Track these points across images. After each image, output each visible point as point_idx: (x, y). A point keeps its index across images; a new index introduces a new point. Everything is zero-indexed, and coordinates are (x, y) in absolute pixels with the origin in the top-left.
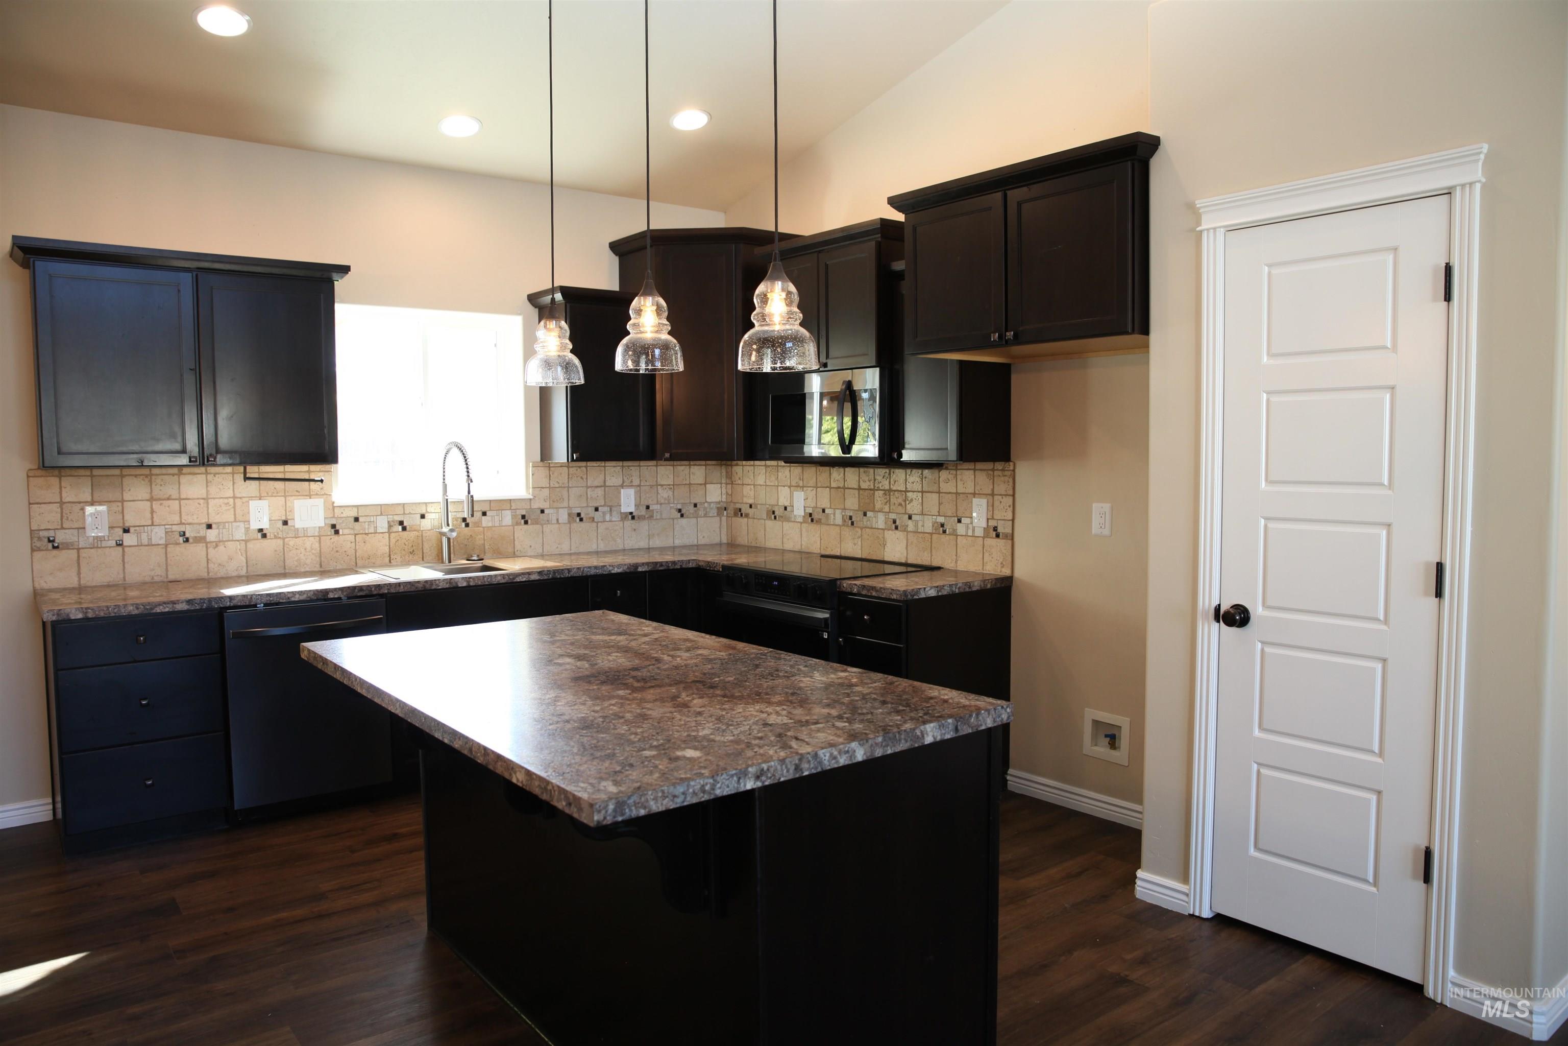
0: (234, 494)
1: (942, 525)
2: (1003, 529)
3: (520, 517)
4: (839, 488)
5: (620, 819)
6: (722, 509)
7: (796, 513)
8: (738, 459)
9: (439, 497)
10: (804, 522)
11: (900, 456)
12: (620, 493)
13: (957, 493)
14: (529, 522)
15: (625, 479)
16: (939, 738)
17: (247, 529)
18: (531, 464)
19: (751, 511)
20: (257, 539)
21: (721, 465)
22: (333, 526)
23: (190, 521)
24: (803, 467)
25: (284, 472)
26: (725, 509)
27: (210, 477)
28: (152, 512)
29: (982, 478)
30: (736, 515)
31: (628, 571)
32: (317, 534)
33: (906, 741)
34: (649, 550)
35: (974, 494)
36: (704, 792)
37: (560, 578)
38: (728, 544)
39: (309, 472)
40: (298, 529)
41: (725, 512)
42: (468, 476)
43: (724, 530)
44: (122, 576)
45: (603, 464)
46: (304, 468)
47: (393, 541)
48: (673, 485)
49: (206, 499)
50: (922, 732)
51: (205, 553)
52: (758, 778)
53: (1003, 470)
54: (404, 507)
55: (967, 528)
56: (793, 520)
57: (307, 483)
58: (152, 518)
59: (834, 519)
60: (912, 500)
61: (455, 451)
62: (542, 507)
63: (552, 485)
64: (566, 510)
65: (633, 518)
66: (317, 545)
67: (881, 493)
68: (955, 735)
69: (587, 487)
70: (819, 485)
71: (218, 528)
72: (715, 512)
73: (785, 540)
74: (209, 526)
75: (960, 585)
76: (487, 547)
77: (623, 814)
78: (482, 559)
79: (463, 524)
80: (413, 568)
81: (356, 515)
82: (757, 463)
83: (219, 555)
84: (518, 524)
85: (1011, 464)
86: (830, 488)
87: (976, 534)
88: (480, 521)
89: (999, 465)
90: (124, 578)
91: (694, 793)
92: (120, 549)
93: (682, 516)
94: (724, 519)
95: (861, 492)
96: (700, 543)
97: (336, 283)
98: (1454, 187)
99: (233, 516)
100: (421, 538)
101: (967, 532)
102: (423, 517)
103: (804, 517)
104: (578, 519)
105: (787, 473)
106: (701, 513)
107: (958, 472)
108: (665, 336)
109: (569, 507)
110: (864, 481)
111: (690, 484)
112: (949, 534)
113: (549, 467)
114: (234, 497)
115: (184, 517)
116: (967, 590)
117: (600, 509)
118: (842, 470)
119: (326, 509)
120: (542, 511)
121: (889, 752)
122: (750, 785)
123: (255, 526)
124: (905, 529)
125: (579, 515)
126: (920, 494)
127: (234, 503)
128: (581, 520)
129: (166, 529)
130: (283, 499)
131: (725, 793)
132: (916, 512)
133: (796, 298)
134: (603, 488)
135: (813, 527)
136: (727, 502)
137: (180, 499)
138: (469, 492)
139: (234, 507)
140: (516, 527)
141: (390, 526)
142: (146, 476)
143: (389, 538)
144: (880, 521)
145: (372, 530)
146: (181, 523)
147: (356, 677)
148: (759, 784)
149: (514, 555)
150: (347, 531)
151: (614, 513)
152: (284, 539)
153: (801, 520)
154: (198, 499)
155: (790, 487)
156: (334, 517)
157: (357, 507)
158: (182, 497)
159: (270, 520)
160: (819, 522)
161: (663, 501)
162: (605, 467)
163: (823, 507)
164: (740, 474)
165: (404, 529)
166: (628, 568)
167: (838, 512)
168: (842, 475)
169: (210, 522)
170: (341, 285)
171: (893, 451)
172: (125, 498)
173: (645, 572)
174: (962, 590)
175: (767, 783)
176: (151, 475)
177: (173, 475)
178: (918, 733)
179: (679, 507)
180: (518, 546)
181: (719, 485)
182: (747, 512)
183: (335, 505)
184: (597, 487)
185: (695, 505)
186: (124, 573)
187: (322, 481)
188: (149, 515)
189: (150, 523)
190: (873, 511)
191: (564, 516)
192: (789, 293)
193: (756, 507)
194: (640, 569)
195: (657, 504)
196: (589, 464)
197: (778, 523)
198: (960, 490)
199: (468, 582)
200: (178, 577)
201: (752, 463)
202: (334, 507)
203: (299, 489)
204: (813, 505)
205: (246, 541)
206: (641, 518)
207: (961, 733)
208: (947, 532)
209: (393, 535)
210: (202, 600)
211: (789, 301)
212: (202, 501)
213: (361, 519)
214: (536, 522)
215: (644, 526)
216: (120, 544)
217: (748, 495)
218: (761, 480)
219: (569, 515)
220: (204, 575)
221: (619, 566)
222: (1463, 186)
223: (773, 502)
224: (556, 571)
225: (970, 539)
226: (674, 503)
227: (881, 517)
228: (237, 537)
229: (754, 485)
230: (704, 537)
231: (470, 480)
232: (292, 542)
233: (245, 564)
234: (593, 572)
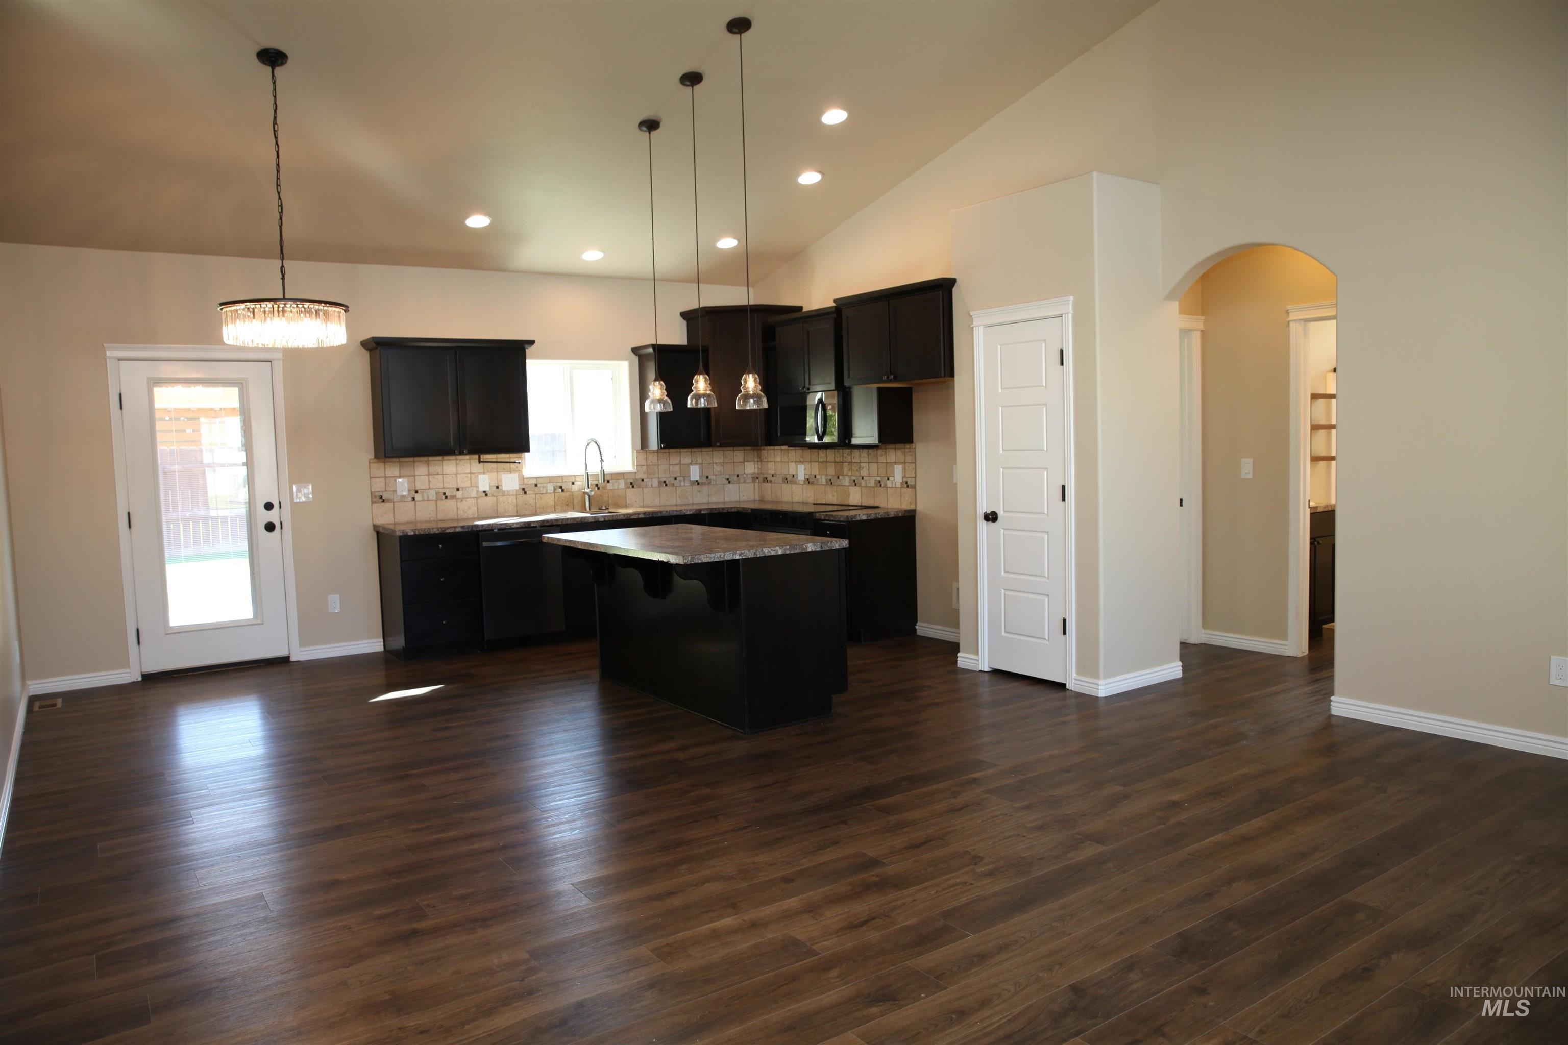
0: (470, 471)
1: (880, 482)
2: (911, 482)
3: (629, 484)
4: (823, 462)
5: (692, 563)
6: (755, 478)
7: (799, 478)
8: (762, 446)
9: (583, 472)
10: (805, 484)
11: (850, 441)
12: (690, 468)
13: (886, 463)
14: (635, 486)
15: (693, 459)
16: (814, 550)
17: (478, 491)
18: (635, 451)
19: (773, 479)
20: (482, 497)
21: (754, 450)
22: (523, 489)
23: (448, 487)
24: (802, 449)
25: (497, 458)
26: (757, 478)
27: (458, 461)
28: (429, 481)
29: (899, 453)
30: (764, 481)
31: (695, 513)
32: (514, 494)
33: (799, 549)
34: (709, 503)
35: (896, 463)
36: (721, 557)
37: (656, 517)
38: (759, 500)
39: (510, 458)
40: (504, 491)
41: (757, 480)
42: (601, 458)
43: (757, 493)
44: (414, 517)
45: (679, 450)
46: (507, 456)
47: (556, 498)
48: (723, 463)
49: (456, 474)
50: (806, 546)
51: (455, 505)
52: (740, 555)
53: (910, 448)
54: (562, 478)
55: (892, 483)
56: (798, 483)
57: (508, 464)
58: (429, 485)
59: (821, 481)
60: (863, 468)
61: (593, 445)
62: (643, 477)
63: (648, 464)
64: (657, 479)
65: (698, 484)
66: (515, 500)
67: (847, 464)
68: (821, 549)
69: (670, 465)
70: (812, 460)
71: (462, 490)
72: (750, 480)
73: (793, 496)
74: (458, 490)
75: (881, 514)
76: (610, 502)
77: (693, 561)
78: (608, 509)
79: (596, 488)
80: (569, 513)
81: (536, 483)
82: (776, 448)
83: (463, 505)
84: (628, 488)
85: (914, 444)
86: (819, 462)
87: (897, 486)
88: (606, 486)
89: (908, 446)
90: (416, 518)
91: (717, 557)
92: (413, 502)
93: (729, 482)
94: (757, 484)
95: (836, 464)
96: (741, 500)
97: (527, 350)
98: (1062, 314)
99: (470, 484)
100: (572, 496)
101: (892, 485)
102: (573, 483)
103: (804, 481)
104: (664, 485)
105: (794, 453)
106: (742, 481)
107: (887, 450)
108: (708, 392)
109: (658, 477)
110: (837, 457)
111: (734, 462)
112: (884, 487)
113: (646, 453)
114: (471, 473)
115: (445, 484)
116: (886, 516)
117: (678, 478)
118: (825, 451)
119: (519, 479)
120: (643, 480)
121: (792, 552)
122: (737, 557)
123: (482, 489)
124: (860, 486)
125: (665, 482)
126: (867, 464)
127: (471, 476)
128: (666, 485)
129: (436, 491)
130: (496, 473)
131: (728, 559)
132: (865, 475)
133: (758, 380)
134: (679, 466)
135: (810, 486)
136: (758, 474)
137: (443, 474)
138: (602, 468)
139: (471, 479)
140: (627, 490)
141: (555, 489)
142: (426, 461)
143: (554, 496)
144: (846, 481)
145: (545, 492)
146: (444, 488)
147: (578, 542)
148: (741, 557)
149: (626, 506)
150: (531, 492)
151: (686, 481)
152: (497, 497)
153: (802, 483)
154: (452, 474)
155: (796, 462)
156: (523, 484)
157: (536, 478)
158: (444, 473)
159: (490, 486)
160: (813, 483)
161: (717, 473)
162: (680, 452)
163: (815, 474)
164: (766, 455)
165: (563, 491)
166: (696, 512)
167: (823, 477)
168: (825, 454)
169: (459, 487)
170: (529, 351)
171: (846, 439)
172: (416, 474)
173: (706, 514)
174: (883, 517)
175: (744, 557)
176: (428, 461)
177: (439, 460)
178: (805, 547)
179: (727, 477)
180: (628, 502)
181: (753, 463)
182: (771, 479)
183: (525, 477)
184: (675, 465)
185: (738, 476)
186: (416, 515)
187: (519, 463)
188: (427, 484)
189: (428, 488)
190: (843, 475)
191: (655, 483)
192: (755, 378)
193: (776, 476)
194: (703, 512)
195: (713, 475)
196: (671, 450)
197: (789, 486)
198: (888, 461)
199: (605, 519)
200: (443, 518)
201: (772, 448)
202: (524, 478)
203: (505, 468)
204: (809, 473)
205: (477, 498)
206: (703, 484)
207: (823, 549)
208: (882, 486)
209: (556, 494)
210: (469, 526)
211: (755, 381)
212: (454, 476)
213: (538, 485)
214: (639, 487)
215: (705, 489)
216: (414, 499)
217: (771, 468)
218: (778, 459)
219: (659, 482)
220: (456, 517)
221: (690, 511)
222: (1065, 314)
223: (786, 472)
224: (653, 513)
225: (893, 489)
226: (724, 474)
227: (847, 479)
228: (472, 496)
229: (775, 462)
230: (744, 496)
231: (602, 460)
232: (501, 499)
233: (476, 511)
234: (675, 513)
